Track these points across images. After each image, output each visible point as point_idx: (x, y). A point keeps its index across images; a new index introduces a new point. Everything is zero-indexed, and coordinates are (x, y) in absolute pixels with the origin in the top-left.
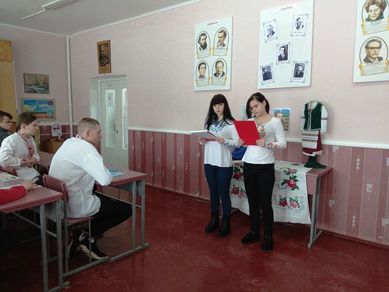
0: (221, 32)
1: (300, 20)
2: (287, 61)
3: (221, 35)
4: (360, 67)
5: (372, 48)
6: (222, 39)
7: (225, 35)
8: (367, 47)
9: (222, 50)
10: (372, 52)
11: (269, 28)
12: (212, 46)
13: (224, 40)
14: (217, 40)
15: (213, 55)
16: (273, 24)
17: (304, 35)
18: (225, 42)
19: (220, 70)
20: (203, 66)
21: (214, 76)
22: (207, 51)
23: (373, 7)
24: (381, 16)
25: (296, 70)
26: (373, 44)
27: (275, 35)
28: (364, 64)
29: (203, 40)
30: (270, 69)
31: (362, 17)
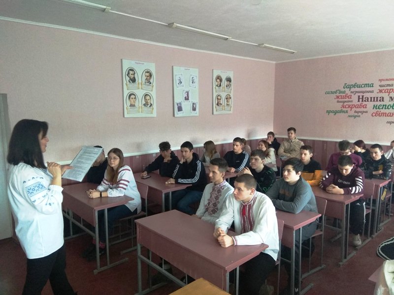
0: (148, 72)
2: (189, 101)
3: (148, 74)
6: (148, 78)
7: (151, 75)
8: (217, 98)
9: (148, 87)
10: (219, 100)
11: (179, 79)
12: (140, 81)
13: (150, 79)
14: (144, 78)
15: (142, 89)
17: (195, 88)
18: (151, 81)
19: (149, 101)
20: (133, 96)
21: (143, 106)
22: (136, 85)
23: (218, 80)
24: (220, 86)
25: (193, 106)
26: (219, 97)
27: (182, 84)
29: (132, 74)
30: (181, 105)
31: (215, 83)
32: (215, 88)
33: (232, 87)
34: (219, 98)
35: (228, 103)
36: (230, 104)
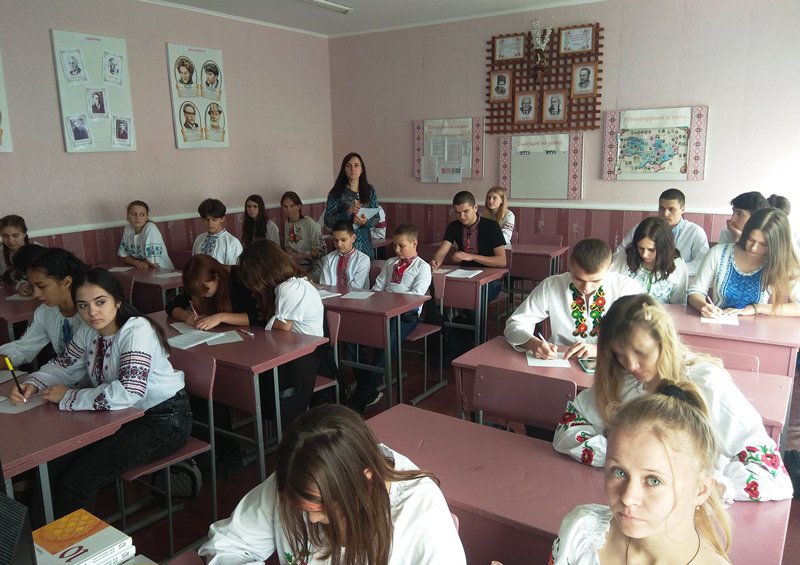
1: (114, 62)
2: (105, 115)
4: (182, 132)
5: (189, 113)
8: (185, 111)
10: (190, 116)
11: (71, 61)
16: (76, 55)
17: (121, 84)
23: (183, 69)
24: (190, 82)
25: (119, 129)
26: (189, 109)
27: (82, 74)
28: (185, 130)
30: (83, 123)
31: (175, 77)
32: (177, 87)
33: (223, 86)
34: (188, 111)
35: (216, 124)
36: (221, 126)
